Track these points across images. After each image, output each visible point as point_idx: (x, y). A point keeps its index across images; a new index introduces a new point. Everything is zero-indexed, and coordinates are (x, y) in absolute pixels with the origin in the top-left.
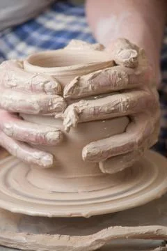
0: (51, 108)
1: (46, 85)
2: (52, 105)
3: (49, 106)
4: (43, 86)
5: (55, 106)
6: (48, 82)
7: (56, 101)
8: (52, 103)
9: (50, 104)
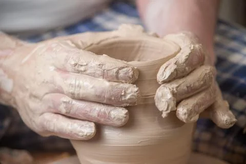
0: (123, 99)
1: (120, 71)
2: (125, 95)
3: (122, 96)
4: (117, 72)
5: (128, 97)
6: (123, 68)
7: (129, 91)
8: (125, 92)
9: (123, 94)
